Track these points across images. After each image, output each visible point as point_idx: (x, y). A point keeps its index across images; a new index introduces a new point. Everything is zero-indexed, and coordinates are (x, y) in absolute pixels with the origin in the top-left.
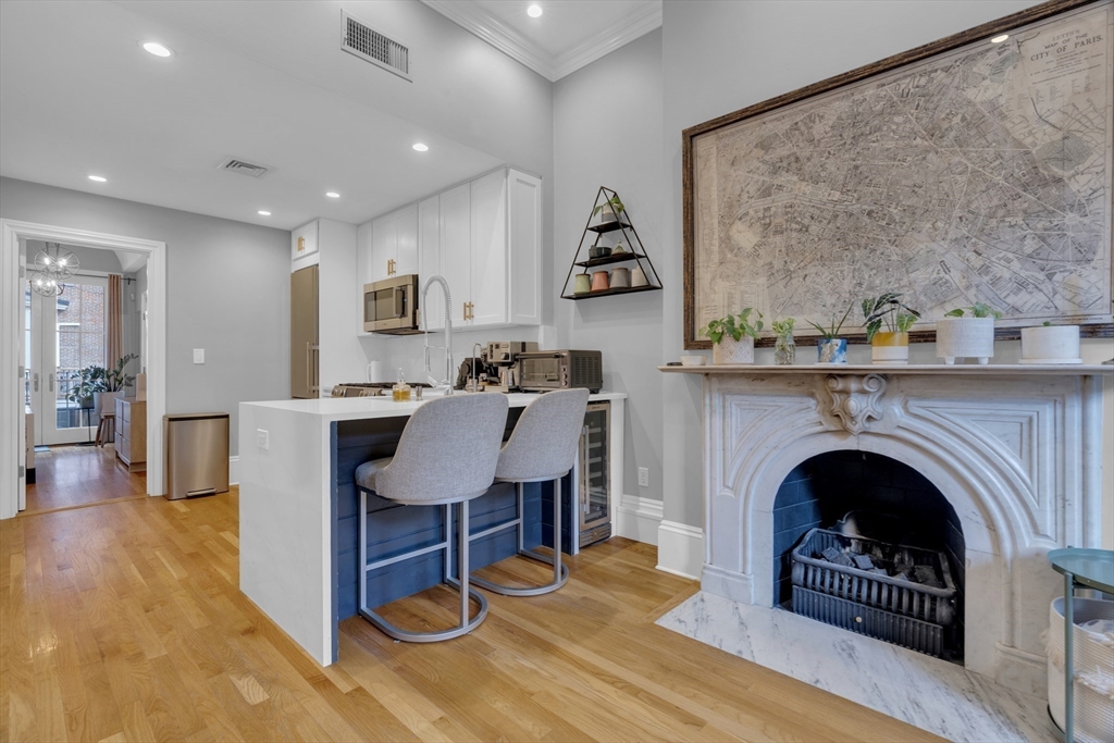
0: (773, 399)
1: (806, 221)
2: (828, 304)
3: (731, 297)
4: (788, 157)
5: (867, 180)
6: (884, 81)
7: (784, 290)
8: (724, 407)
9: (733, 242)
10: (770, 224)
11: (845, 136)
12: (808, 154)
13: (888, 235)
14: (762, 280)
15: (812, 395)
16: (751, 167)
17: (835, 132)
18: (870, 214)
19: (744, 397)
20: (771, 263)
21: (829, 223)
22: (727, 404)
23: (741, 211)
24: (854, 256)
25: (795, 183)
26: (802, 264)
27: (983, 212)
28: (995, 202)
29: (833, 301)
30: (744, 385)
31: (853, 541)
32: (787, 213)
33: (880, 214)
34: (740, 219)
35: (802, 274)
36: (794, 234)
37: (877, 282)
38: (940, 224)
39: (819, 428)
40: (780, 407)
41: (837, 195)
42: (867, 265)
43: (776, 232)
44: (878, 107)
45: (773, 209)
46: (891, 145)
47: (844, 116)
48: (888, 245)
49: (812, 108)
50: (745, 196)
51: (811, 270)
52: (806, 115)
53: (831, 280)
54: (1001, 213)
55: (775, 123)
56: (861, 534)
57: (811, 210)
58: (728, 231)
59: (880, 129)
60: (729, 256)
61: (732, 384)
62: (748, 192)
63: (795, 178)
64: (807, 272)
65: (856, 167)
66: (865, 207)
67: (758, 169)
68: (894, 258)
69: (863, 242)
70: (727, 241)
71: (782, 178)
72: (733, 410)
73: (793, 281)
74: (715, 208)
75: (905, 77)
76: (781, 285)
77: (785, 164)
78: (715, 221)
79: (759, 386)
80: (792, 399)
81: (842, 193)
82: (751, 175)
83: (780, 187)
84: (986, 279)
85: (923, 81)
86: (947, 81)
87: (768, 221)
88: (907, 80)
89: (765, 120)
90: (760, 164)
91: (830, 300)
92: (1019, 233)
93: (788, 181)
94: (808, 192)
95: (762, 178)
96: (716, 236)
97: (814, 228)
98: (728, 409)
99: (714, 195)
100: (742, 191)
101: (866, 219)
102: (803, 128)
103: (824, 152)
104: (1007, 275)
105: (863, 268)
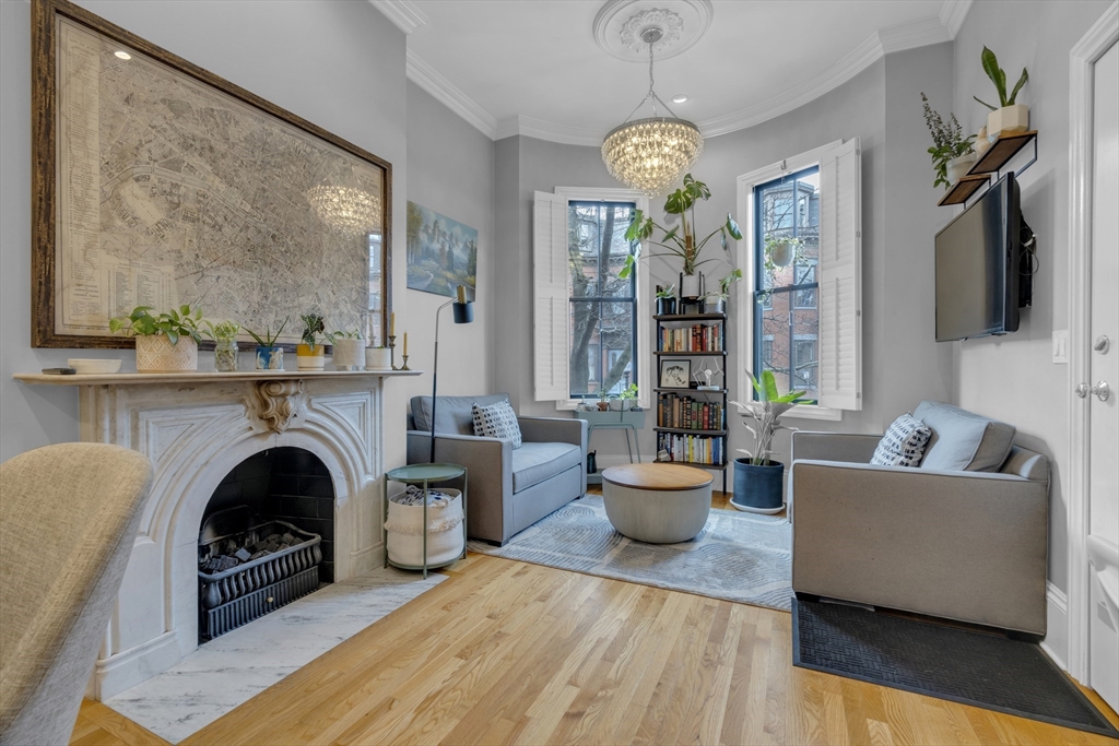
0: (201, 410)
1: (220, 220)
2: (240, 311)
3: (120, 278)
4: (202, 140)
5: (272, 207)
6: (285, 129)
7: (195, 287)
8: (135, 428)
9: (124, 205)
10: (178, 205)
11: (256, 154)
12: (223, 151)
13: (286, 261)
14: (169, 269)
15: (241, 401)
16: (155, 123)
17: (248, 146)
18: (273, 237)
19: (165, 412)
20: (179, 252)
21: (241, 231)
22: (142, 424)
23: (139, 171)
24: (261, 270)
25: (208, 173)
26: (215, 264)
27: (336, 265)
28: (341, 261)
29: (245, 309)
30: (168, 397)
31: (211, 546)
32: (199, 202)
33: (281, 241)
34: (137, 180)
35: (216, 274)
36: (207, 228)
37: (279, 299)
38: (315, 265)
39: (250, 433)
40: (211, 418)
41: (248, 208)
42: (271, 282)
43: (185, 218)
44: (281, 148)
45: (183, 190)
46: (289, 186)
47: (256, 136)
48: (286, 270)
49: (229, 106)
50: (144, 156)
51: (225, 272)
52: (222, 108)
53: (243, 287)
54: (343, 269)
55: (189, 92)
56: (218, 535)
57: (225, 210)
58: (116, 187)
59: (281, 167)
60: (119, 222)
61: (149, 397)
62: (150, 151)
63: (209, 168)
64: (220, 274)
65: (264, 190)
66: (270, 229)
67: (165, 130)
68: (290, 281)
69: (269, 260)
70: (113, 200)
71: (195, 160)
72: (151, 432)
73: (206, 279)
74: (94, 143)
75: (299, 138)
76: (192, 280)
77: (198, 145)
78: (95, 165)
79: (186, 396)
80: (224, 408)
81: (252, 207)
82: (154, 131)
83: (191, 168)
84: (337, 311)
85: (308, 149)
86: (321, 161)
87: (176, 200)
88: (300, 141)
89: (177, 78)
90: (168, 127)
91: (242, 307)
92: (351, 286)
93: (201, 167)
94: (222, 190)
95: (169, 145)
96: (96, 185)
97: (227, 230)
98: (142, 431)
99: (94, 125)
100: (141, 144)
101: (271, 240)
102: (219, 120)
103: (238, 158)
104: (346, 312)
105: (268, 283)
